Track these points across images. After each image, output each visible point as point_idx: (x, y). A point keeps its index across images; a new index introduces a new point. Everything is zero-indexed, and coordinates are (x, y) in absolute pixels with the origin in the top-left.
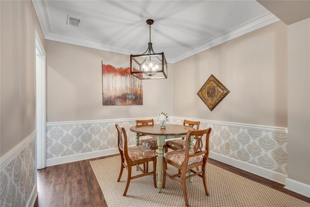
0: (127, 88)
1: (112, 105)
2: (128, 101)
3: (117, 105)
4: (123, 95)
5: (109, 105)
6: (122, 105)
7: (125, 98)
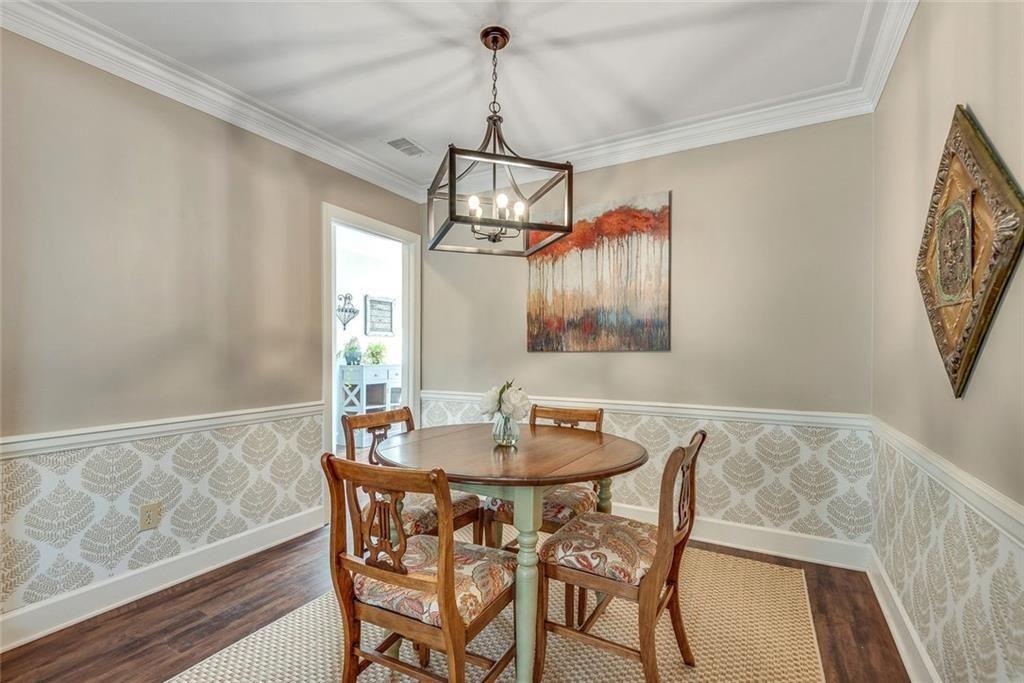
0: (599, 289)
1: (553, 350)
2: (603, 337)
3: (567, 351)
4: (587, 314)
5: (542, 350)
6: (584, 351)
7: (595, 324)
